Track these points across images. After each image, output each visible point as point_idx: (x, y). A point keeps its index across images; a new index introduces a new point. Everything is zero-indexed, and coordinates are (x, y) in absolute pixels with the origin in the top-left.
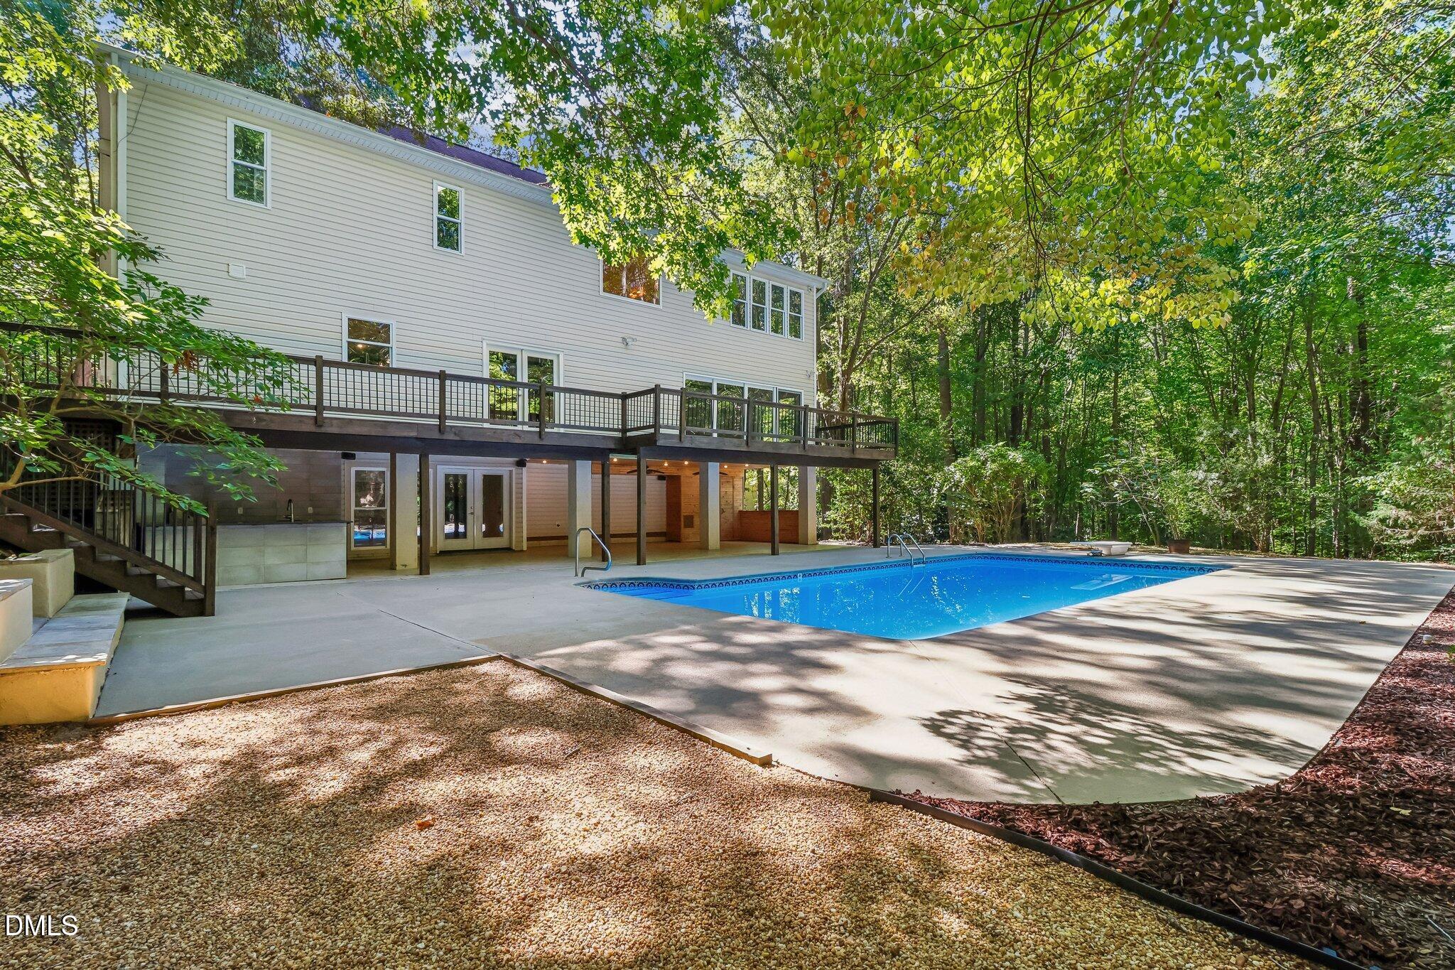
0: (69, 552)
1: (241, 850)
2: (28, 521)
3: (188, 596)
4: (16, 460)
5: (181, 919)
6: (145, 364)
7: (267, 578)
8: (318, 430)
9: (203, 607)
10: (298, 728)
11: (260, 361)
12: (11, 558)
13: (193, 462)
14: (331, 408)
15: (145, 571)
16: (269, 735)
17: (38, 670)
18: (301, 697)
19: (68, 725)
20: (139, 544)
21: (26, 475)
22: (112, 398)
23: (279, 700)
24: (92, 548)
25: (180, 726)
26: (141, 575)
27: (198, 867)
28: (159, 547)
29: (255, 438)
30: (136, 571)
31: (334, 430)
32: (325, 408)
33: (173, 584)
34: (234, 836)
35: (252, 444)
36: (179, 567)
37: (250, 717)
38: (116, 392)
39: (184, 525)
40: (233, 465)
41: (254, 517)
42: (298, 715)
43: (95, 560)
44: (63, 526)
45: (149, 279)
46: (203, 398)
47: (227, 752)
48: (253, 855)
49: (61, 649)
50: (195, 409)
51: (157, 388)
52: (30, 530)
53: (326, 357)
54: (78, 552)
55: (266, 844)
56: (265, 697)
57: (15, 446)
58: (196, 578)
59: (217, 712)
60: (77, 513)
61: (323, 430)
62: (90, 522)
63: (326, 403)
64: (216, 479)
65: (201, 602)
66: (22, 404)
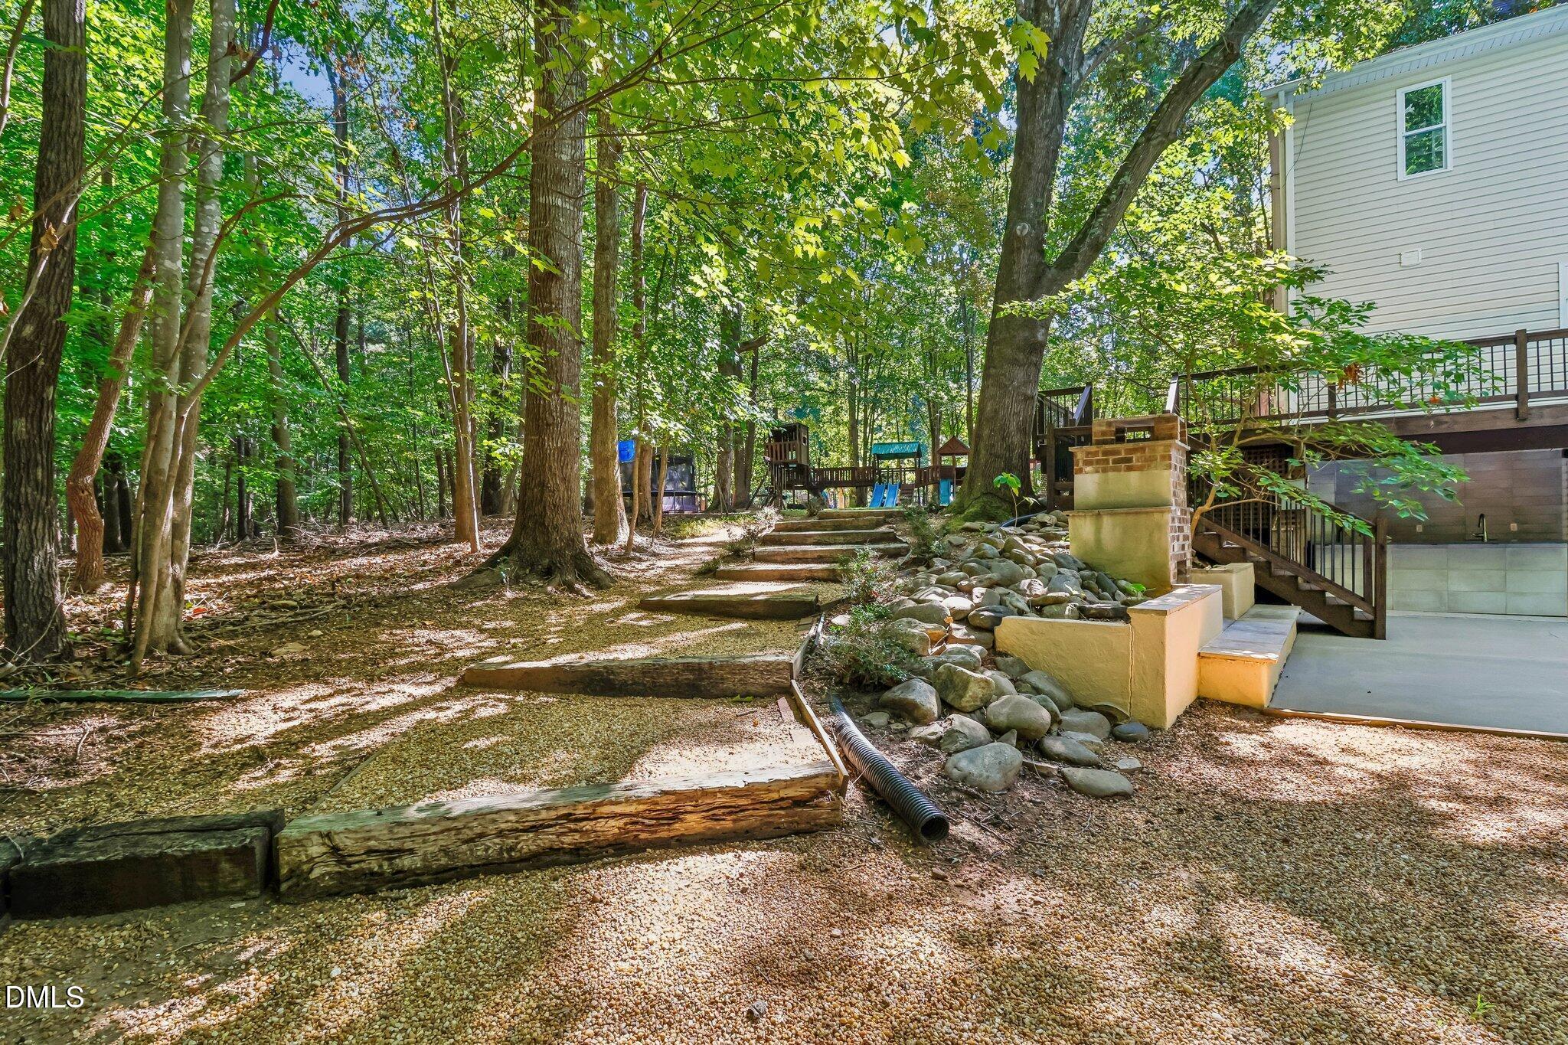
0: (1250, 566)
1: (1391, 854)
2: (1219, 538)
3: (1357, 617)
4: (1209, 487)
5: (1329, 882)
6: (1313, 383)
7: (1450, 608)
8: (1522, 425)
9: (1373, 629)
10: (1470, 769)
11: (1437, 356)
12: (1208, 568)
13: (1358, 478)
14: (1539, 394)
15: (1314, 587)
16: (1435, 764)
17: (1226, 658)
18: (1479, 738)
19: (1247, 708)
20: (1310, 562)
21: (1217, 500)
22: (1284, 423)
23: (1450, 736)
24: (1269, 563)
25: (1342, 733)
26: (1311, 591)
27: (1347, 852)
28: (1328, 565)
29: (1429, 446)
30: (1307, 586)
31: (1547, 421)
32: (1530, 396)
33: (1342, 602)
34: (1386, 841)
35: (1426, 453)
36: (1348, 586)
37: (1415, 743)
38: (1288, 416)
39: (1352, 542)
40: (1401, 479)
41: (1434, 536)
42: (1473, 757)
43: (1271, 575)
44: (1245, 543)
45: (1313, 301)
46: (1372, 409)
47: (1386, 767)
48: (1402, 864)
49: (1242, 644)
50: (1360, 422)
51: (1325, 406)
52: (1221, 545)
53: (1531, 328)
54: (1258, 567)
55: (1417, 860)
56: (1433, 729)
57: (1208, 477)
58: (1366, 599)
59: (1380, 730)
60: (1256, 531)
61: (1528, 424)
62: (1266, 539)
63: (1532, 388)
64: (1381, 495)
65: (1371, 624)
66: (1213, 440)
